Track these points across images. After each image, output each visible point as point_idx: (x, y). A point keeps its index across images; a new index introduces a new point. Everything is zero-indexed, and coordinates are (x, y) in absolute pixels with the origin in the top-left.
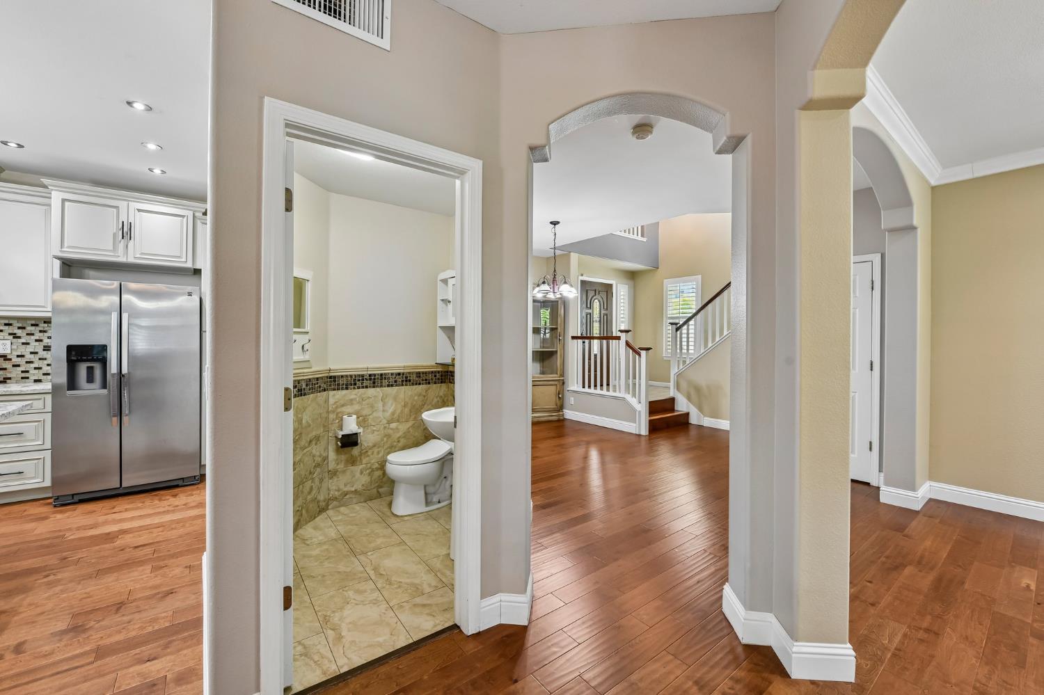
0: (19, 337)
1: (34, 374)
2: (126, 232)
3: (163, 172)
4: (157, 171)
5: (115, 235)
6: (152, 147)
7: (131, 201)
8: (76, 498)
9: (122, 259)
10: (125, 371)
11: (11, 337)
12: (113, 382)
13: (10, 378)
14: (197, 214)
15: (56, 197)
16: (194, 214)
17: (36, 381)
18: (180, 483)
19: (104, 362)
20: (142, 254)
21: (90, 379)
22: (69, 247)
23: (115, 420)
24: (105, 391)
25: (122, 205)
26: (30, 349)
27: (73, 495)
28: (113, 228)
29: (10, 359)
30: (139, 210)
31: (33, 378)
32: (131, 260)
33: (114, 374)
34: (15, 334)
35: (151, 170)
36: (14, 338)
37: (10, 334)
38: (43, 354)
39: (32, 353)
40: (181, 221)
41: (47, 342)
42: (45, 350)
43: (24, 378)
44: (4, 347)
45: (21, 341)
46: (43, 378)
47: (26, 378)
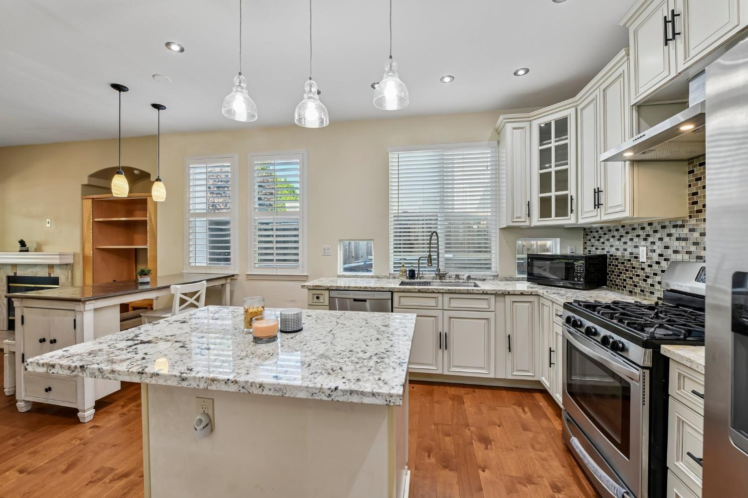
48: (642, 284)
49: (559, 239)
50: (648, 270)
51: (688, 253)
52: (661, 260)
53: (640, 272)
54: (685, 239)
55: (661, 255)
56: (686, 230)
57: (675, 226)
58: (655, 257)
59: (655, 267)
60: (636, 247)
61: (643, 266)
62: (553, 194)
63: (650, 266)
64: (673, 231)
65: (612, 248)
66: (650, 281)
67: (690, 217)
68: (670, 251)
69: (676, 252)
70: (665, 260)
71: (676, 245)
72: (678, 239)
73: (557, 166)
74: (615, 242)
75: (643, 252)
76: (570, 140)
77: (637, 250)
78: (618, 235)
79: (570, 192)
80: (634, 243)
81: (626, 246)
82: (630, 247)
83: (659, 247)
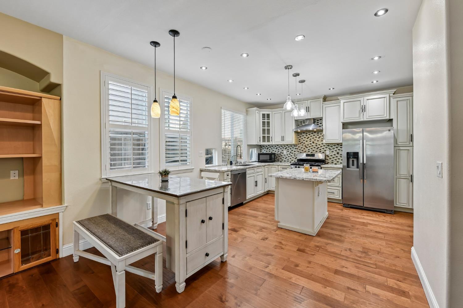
0: (331, 150)
1: (335, 162)
2: (363, 109)
3: (377, 81)
4: (375, 82)
5: (359, 111)
6: (376, 72)
7: (365, 97)
8: (350, 206)
9: (362, 120)
10: (365, 162)
12: (361, 166)
13: (329, 163)
14: (391, 95)
15: (342, 102)
16: (389, 95)
17: (335, 164)
18: (386, 211)
19: (357, 158)
20: (369, 116)
21: (353, 165)
22: (346, 118)
23: (362, 180)
24: (358, 169)
25: (362, 99)
26: (334, 153)
27: (349, 204)
28: (359, 108)
29: (329, 157)
30: (368, 100)
31: (334, 163)
32: (365, 119)
33: (361, 163)
34: (330, 149)
35: (372, 82)
38: (337, 155)
39: (334, 155)
40: (384, 99)
41: (338, 151)
42: (337, 154)
43: (332, 163)
44: (328, 153)
45: (331, 151)
46: (337, 163)
47: (333, 163)
48: (285, 159)
49: (256, 149)
50: (286, 156)
51: (298, 151)
52: (291, 153)
53: (284, 157)
54: (297, 149)
56: (297, 147)
57: (295, 146)
58: (289, 153)
59: (289, 155)
60: (282, 151)
61: (285, 155)
62: (266, 135)
63: (287, 155)
64: (294, 147)
65: (275, 151)
66: (287, 158)
68: (293, 151)
71: (294, 150)
72: (295, 149)
73: (267, 127)
74: (275, 150)
75: (285, 152)
76: (270, 121)
77: (283, 151)
78: (275, 148)
79: (271, 135)
80: (282, 150)
81: (279, 150)
82: (280, 151)
83: (290, 150)
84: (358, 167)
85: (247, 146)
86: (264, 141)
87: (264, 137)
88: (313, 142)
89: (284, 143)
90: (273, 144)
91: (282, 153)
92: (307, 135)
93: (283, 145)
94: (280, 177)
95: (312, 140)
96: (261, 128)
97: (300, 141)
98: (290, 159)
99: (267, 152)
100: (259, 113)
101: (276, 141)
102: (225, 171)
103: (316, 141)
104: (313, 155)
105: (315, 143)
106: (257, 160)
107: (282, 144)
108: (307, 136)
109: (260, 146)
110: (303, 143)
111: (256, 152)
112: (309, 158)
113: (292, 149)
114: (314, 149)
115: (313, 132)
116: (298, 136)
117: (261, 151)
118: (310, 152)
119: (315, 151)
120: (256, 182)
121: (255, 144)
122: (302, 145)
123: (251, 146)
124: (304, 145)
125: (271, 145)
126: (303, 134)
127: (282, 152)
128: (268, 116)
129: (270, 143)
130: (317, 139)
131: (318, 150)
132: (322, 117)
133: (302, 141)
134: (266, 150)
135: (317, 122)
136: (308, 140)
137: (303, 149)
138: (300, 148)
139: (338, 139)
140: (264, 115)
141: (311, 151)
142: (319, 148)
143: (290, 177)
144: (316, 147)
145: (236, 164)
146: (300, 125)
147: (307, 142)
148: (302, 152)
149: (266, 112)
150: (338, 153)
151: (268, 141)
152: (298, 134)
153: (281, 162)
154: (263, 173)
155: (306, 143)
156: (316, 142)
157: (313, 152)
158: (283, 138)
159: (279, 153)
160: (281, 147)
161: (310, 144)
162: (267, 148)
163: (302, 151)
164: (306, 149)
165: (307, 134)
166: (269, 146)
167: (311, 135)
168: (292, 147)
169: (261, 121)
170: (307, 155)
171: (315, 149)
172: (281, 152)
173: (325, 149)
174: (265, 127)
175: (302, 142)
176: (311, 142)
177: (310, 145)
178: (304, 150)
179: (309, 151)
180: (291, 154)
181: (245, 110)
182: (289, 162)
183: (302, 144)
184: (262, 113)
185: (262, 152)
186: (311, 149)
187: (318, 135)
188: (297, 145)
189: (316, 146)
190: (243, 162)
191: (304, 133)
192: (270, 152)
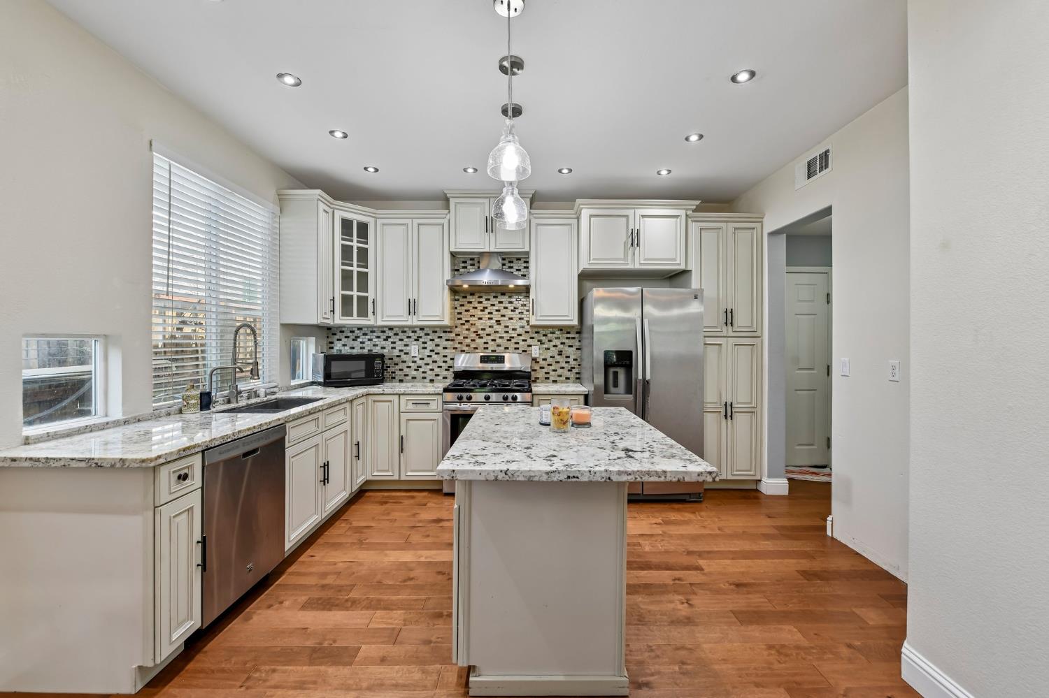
0: (544, 343)
1: (553, 376)
2: (634, 239)
3: (669, 171)
4: (664, 172)
5: (626, 243)
7: (636, 208)
9: (630, 267)
10: (648, 377)
11: (539, 343)
12: (637, 387)
13: (538, 378)
15: (585, 213)
16: (687, 213)
17: (555, 382)
19: (630, 367)
20: (645, 260)
21: (616, 385)
22: (594, 259)
24: (631, 397)
25: (630, 212)
26: (550, 353)
28: (623, 237)
29: (538, 362)
30: (643, 216)
31: (552, 379)
32: (638, 267)
33: (639, 380)
35: (659, 173)
36: (541, 343)
37: (539, 341)
38: (558, 358)
39: (551, 357)
40: (676, 221)
41: (560, 347)
42: (559, 355)
43: (546, 378)
44: (536, 351)
45: (545, 346)
46: (558, 379)
47: (548, 378)
48: (414, 373)
50: (419, 362)
51: (456, 348)
52: (432, 354)
53: (412, 364)
54: (453, 340)
55: (431, 351)
56: (453, 335)
57: (445, 332)
58: (427, 352)
59: (427, 359)
60: (406, 345)
61: (415, 359)
62: (355, 293)
63: (422, 359)
64: (442, 335)
65: (380, 346)
66: (421, 370)
67: (456, 327)
68: (441, 348)
69: (445, 348)
70: (436, 354)
71: (443, 343)
72: (447, 340)
73: (358, 266)
74: (381, 342)
75: (414, 349)
76: (370, 247)
77: (408, 348)
78: (383, 336)
79: (371, 295)
80: (404, 343)
81: (426, 345)
82: (399, 345)
83: (430, 345)
84: (629, 390)
85: (278, 327)
86: (347, 312)
87: (347, 301)
88: (498, 322)
89: (414, 321)
90: (380, 323)
91: (406, 354)
92: (481, 300)
93: (409, 327)
94: (501, 476)
95: (496, 316)
96: (339, 267)
97: (460, 316)
98: (429, 372)
99: (355, 352)
100: (331, 214)
101: (387, 316)
102: (162, 461)
103: (506, 318)
104: (501, 360)
105: (503, 325)
106: (321, 380)
107: (409, 323)
108: (481, 302)
109: (329, 329)
110: (469, 324)
111: (312, 350)
112: (489, 367)
113: (437, 340)
114: (499, 341)
115: (499, 295)
116: (456, 302)
117: (332, 348)
118: (490, 349)
119: (502, 348)
120: (326, 466)
121: (314, 322)
122: (467, 330)
123: (295, 331)
124: (473, 329)
125: (368, 327)
126: (470, 298)
127: (406, 349)
128: (363, 229)
129: (369, 321)
130: (509, 313)
131: (512, 345)
132: (528, 253)
133: (465, 317)
134: (350, 342)
135: (509, 265)
136: (485, 315)
137: (468, 341)
138: (461, 338)
139: (568, 316)
140: (347, 225)
141: (492, 346)
142: (513, 337)
143: (547, 473)
144: (507, 336)
145: (229, 402)
146: (462, 270)
147: (481, 321)
148: (466, 349)
149: (356, 214)
150: (560, 353)
151: (363, 313)
152: (457, 297)
153: (401, 381)
154: (347, 426)
155: (479, 324)
156: (505, 321)
157: (496, 348)
158: (412, 307)
159: (396, 352)
160: (401, 335)
161: (490, 327)
162: (352, 336)
163: (467, 346)
164: (478, 340)
165: (481, 297)
166: (360, 329)
167: (494, 301)
168: (437, 334)
169: (338, 242)
170: (484, 359)
171: (503, 342)
172: (401, 351)
173: (530, 341)
174: (352, 265)
175: (467, 321)
176: (493, 321)
177: (489, 330)
178: (473, 345)
179: (487, 348)
180: (435, 357)
181: (272, 193)
182: (428, 380)
183: (466, 327)
184: (339, 215)
185: (334, 352)
186: (493, 343)
187: (511, 303)
188: (450, 327)
189: (507, 332)
190: (262, 392)
191: (472, 294)
192: (365, 351)
